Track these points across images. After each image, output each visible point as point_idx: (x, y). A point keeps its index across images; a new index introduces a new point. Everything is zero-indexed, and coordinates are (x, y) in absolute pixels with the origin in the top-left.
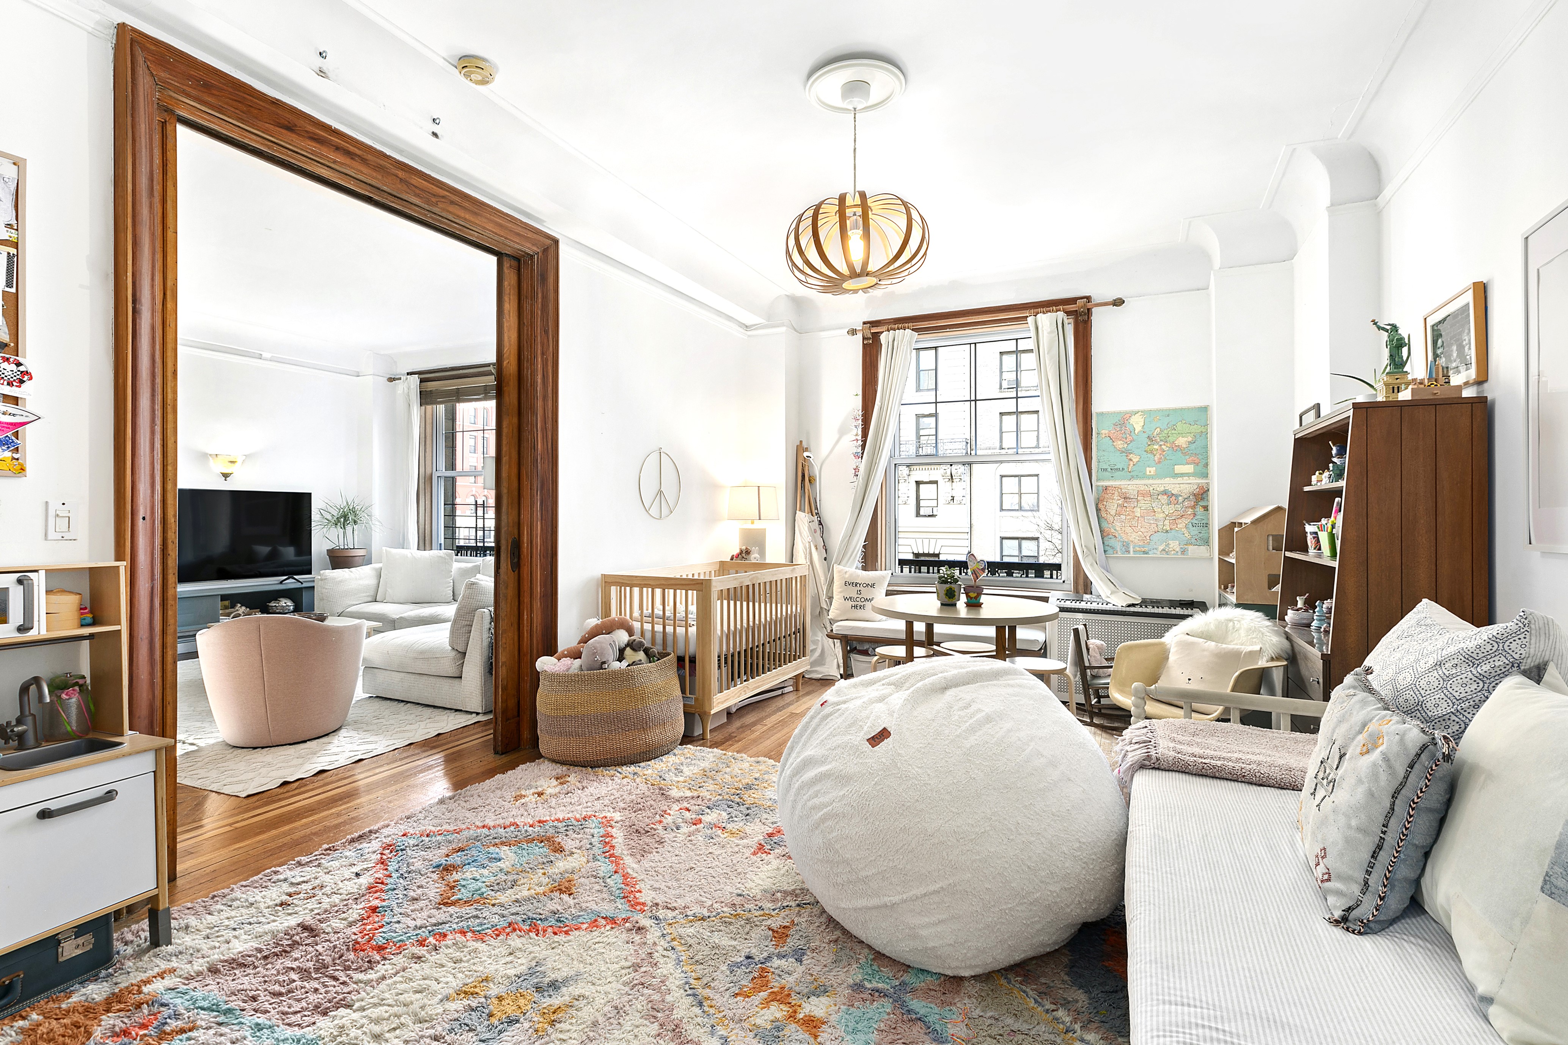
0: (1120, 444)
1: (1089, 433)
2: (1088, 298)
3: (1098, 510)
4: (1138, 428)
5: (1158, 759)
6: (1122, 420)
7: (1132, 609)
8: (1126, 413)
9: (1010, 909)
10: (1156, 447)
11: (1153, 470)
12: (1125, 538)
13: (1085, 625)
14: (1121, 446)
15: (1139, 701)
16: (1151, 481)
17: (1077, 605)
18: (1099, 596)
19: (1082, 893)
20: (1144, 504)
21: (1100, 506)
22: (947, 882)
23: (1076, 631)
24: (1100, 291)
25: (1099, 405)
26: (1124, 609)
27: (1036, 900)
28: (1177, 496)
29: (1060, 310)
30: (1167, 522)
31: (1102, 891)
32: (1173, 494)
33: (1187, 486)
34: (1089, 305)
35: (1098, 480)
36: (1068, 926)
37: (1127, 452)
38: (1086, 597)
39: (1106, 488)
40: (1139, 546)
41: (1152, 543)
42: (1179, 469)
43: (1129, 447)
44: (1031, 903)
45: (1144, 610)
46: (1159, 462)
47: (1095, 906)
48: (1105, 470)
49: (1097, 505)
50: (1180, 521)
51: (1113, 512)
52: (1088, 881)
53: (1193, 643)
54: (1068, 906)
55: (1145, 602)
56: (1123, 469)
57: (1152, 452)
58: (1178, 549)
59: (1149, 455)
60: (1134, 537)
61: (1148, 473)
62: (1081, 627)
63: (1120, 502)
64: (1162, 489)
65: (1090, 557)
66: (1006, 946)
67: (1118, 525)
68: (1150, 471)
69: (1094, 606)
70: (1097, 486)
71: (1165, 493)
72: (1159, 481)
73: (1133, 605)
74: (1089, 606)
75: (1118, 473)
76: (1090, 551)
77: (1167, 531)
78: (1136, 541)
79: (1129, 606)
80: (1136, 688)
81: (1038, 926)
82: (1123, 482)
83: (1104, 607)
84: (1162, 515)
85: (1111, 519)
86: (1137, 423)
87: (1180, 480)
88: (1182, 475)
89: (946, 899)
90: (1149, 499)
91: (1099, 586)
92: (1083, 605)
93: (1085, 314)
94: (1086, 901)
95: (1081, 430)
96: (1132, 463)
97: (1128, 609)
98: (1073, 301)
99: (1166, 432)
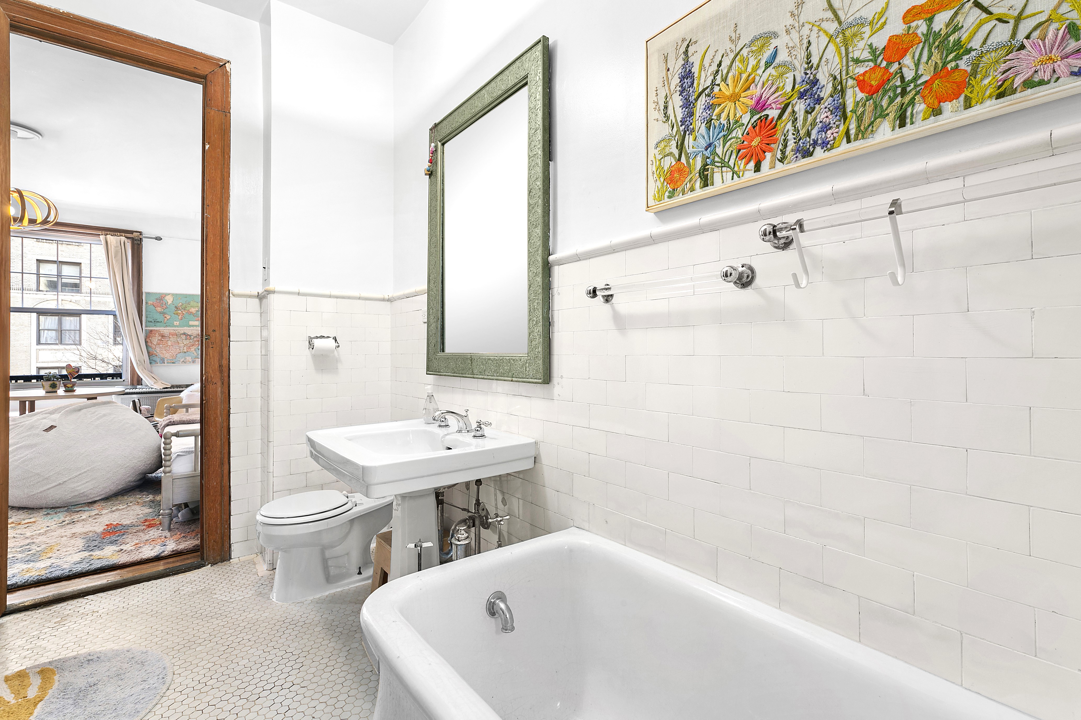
0: (159, 309)
1: (141, 302)
2: (141, 233)
3: (146, 342)
4: (170, 302)
5: (174, 422)
6: (161, 298)
7: (166, 390)
8: (163, 294)
9: (117, 471)
10: (180, 312)
11: (178, 323)
12: (162, 356)
13: (139, 399)
14: (160, 310)
15: (167, 411)
16: (177, 328)
17: (134, 391)
18: (147, 386)
19: (145, 462)
20: (173, 339)
21: (147, 340)
22: (90, 467)
23: (134, 402)
24: (147, 230)
25: (146, 288)
26: (161, 390)
27: (128, 466)
28: (190, 336)
29: (122, 236)
30: (185, 348)
31: (153, 461)
32: (188, 335)
33: (195, 331)
34: (141, 237)
35: (146, 326)
36: (139, 474)
37: (164, 314)
38: (138, 387)
39: (151, 331)
40: (170, 360)
41: (177, 358)
42: (191, 323)
43: (165, 311)
44: (126, 468)
45: (172, 390)
46: (181, 319)
47: (150, 466)
48: (151, 322)
49: (145, 339)
50: (192, 347)
51: (155, 343)
52: (147, 458)
53: (193, 394)
54: (140, 466)
55: (173, 386)
56: (161, 322)
57: (177, 314)
58: (191, 361)
59: (176, 316)
60: (167, 355)
61: (175, 324)
62: (137, 400)
63: (159, 338)
64: (183, 332)
65: (141, 366)
66: (115, 484)
67: (158, 350)
68: (176, 323)
69: (144, 390)
70: (146, 330)
71: (184, 334)
72: (181, 329)
73: (167, 388)
74: (141, 390)
75: (158, 324)
76: (140, 363)
77: (185, 352)
78: (168, 357)
79: (164, 388)
80: (166, 406)
81: (128, 475)
82: (161, 328)
83: (150, 390)
84: (183, 345)
85: (154, 347)
86: (169, 300)
87: (192, 328)
88: (193, 326)
89: (89, 474)
90: (176, 337)
91: (146, 380)
92: (137, 390)
93: (138, 240)
94: (147, 464)
95: (136, 300)
96: (166, 319)
97: (164, 390)
98: (132, 232)
99: (185, 305)
